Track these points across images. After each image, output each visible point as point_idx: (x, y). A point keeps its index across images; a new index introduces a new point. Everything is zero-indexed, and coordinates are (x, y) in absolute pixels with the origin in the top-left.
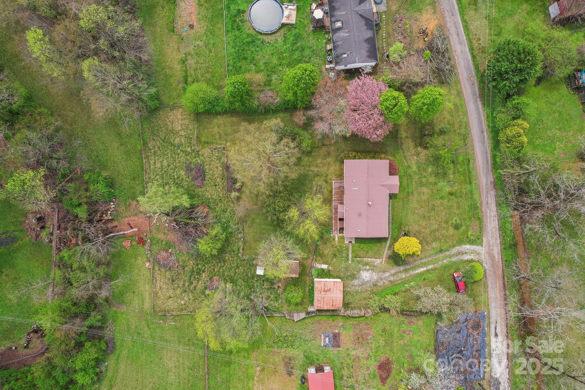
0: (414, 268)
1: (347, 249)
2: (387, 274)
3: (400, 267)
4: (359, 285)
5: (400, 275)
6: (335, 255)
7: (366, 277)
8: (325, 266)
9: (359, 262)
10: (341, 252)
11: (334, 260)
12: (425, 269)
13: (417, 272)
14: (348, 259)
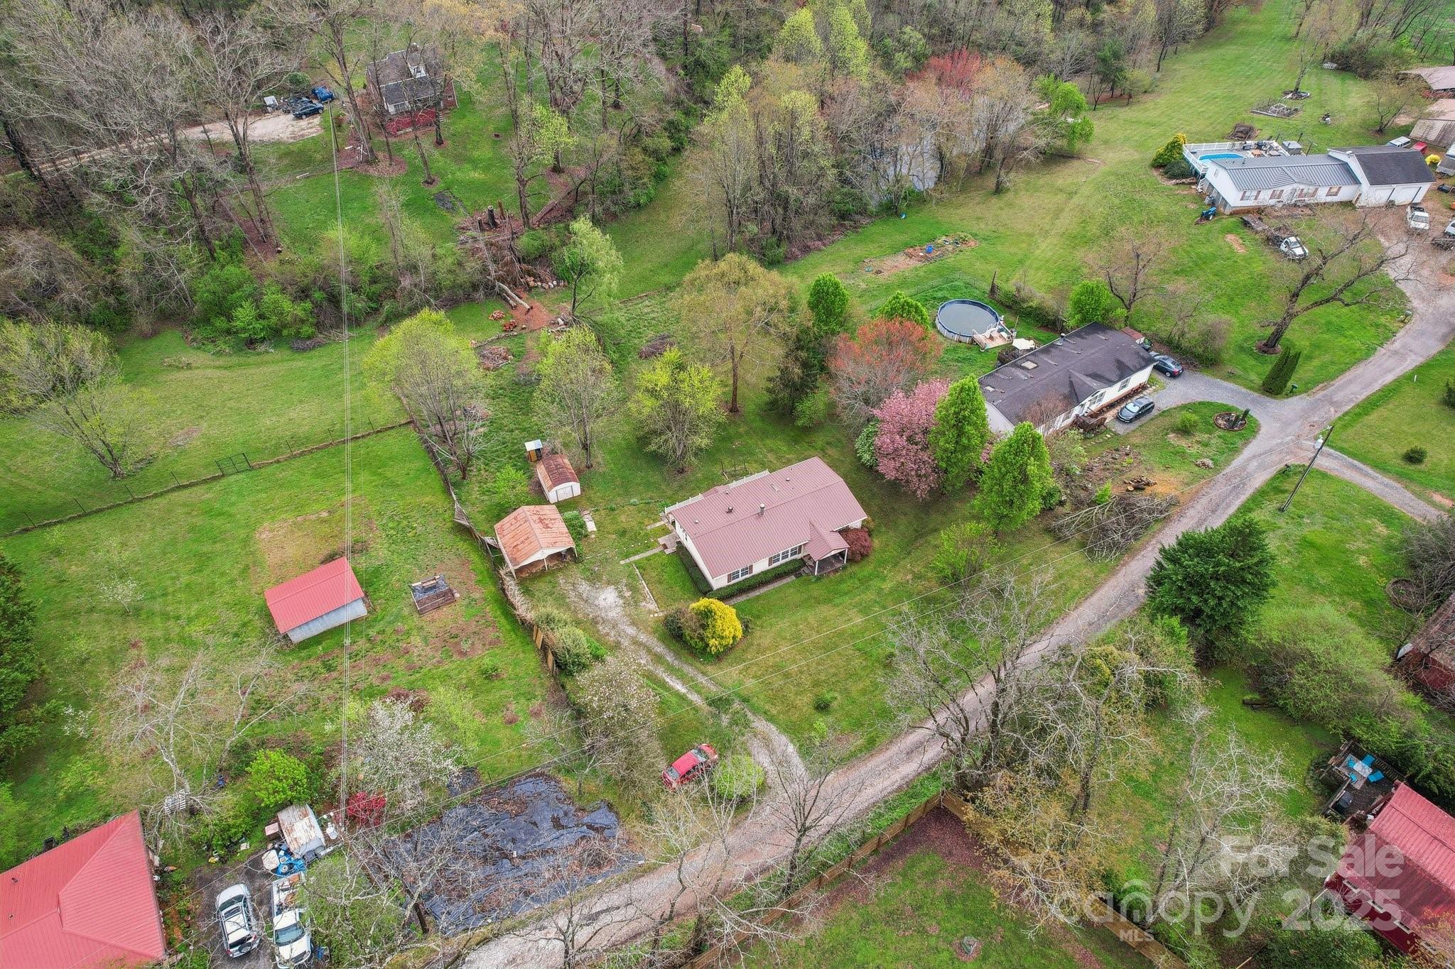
0: (671, 669)
1: (648, 547)
2: (631, 631)
3: (659, 644)
4: (580, 596)
5: (643, 653)
6: (623, 533)
7: (605, 599)
8: (591, 526)
9: (631, 575)
10: (635, 539)
11: (614, 536)
12: (683, 690)
13: (668, 680)
14: (627, 556)
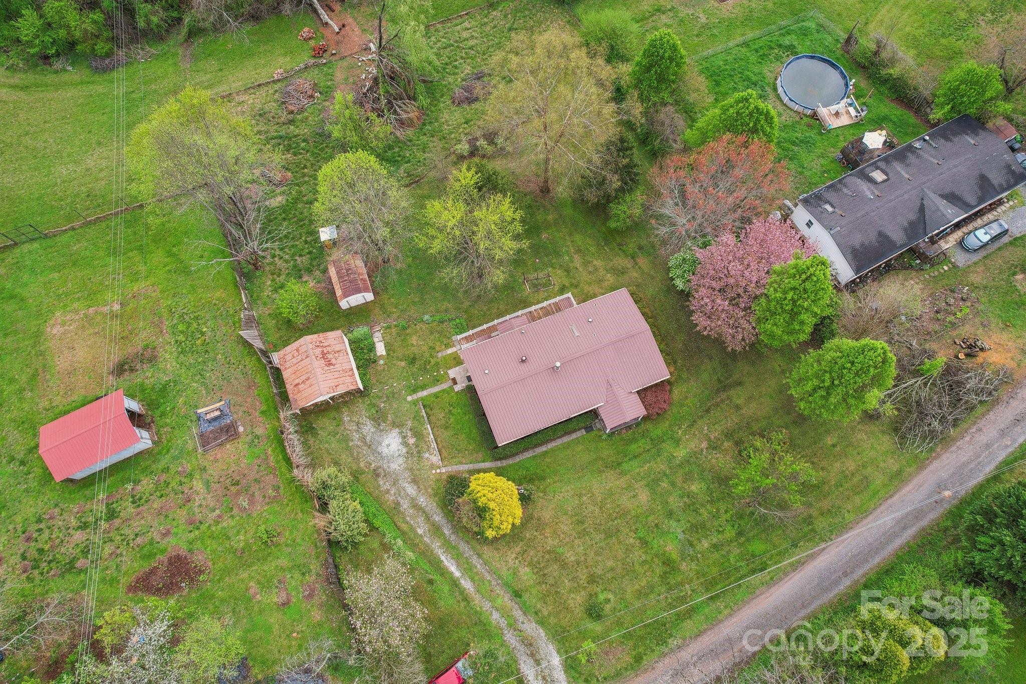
0: (448, 546)
1: (436, 381)
2: (411, 490)
3: (438, 511)
4: (363, 439)
5: (421, 520)
6: (413, 360)
7: (388, 445)
8: (381, 349)
9: (416, 417)
10: (424, 369)
11: (403, 364)
12: (457, 574)
13: (443, 558)
14: (414, 391)
